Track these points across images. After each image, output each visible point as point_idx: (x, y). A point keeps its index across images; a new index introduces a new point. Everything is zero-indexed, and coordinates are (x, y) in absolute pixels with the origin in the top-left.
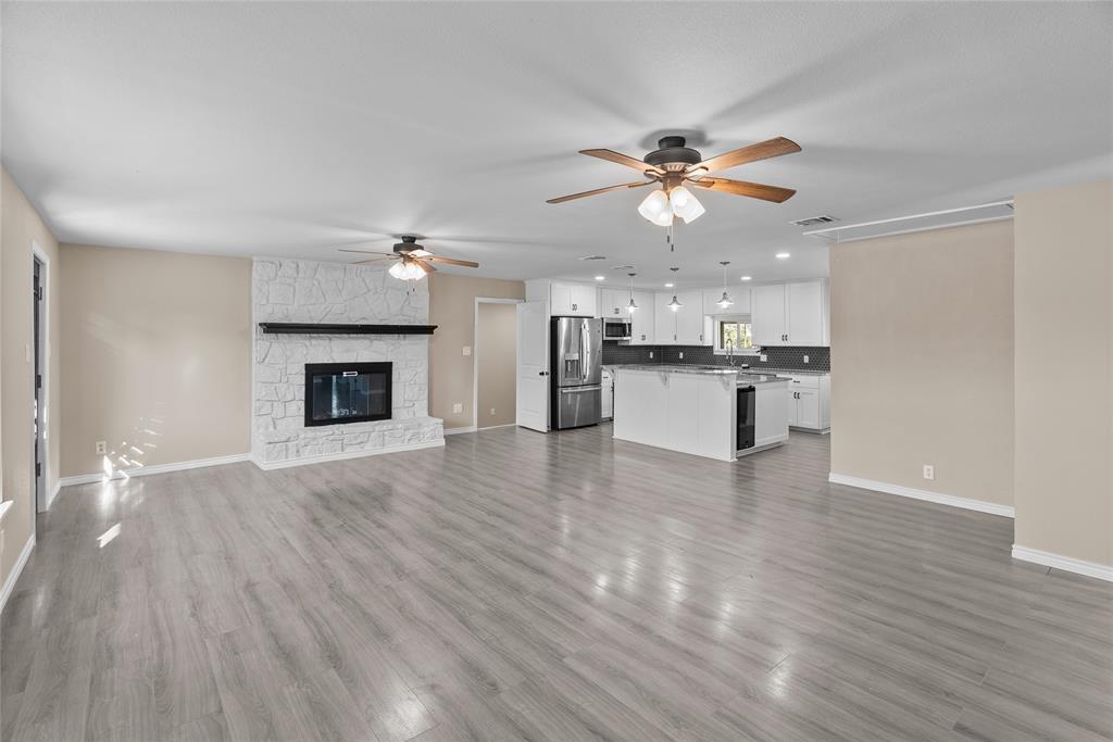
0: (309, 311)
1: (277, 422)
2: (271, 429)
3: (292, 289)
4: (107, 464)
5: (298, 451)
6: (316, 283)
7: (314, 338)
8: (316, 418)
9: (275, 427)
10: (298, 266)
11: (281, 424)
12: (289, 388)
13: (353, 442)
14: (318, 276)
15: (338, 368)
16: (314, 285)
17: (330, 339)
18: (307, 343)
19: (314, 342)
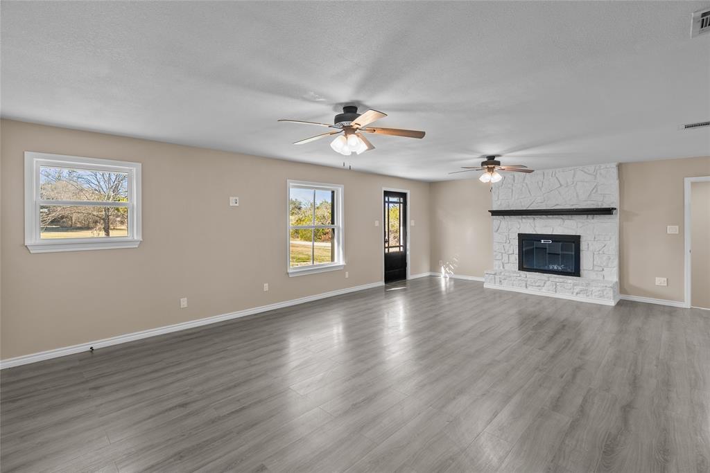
0: (521, 202)
1: (505, 265)
2: (501, 268)
3: (511, 190)
4: (443, 270)
5: (500, 282)
6: (525, 185)
7: (524, 218)
8: (525, 267)
9: (503, 268)
10: (514, 177)
11: (507, 267)
12: (510, 247)
13: (534, 284)
14: (525, 181)
15: (538, 237)
16: (523, 186)
17: (534, 219)
18: (520, 221)
19: (524, 220)
